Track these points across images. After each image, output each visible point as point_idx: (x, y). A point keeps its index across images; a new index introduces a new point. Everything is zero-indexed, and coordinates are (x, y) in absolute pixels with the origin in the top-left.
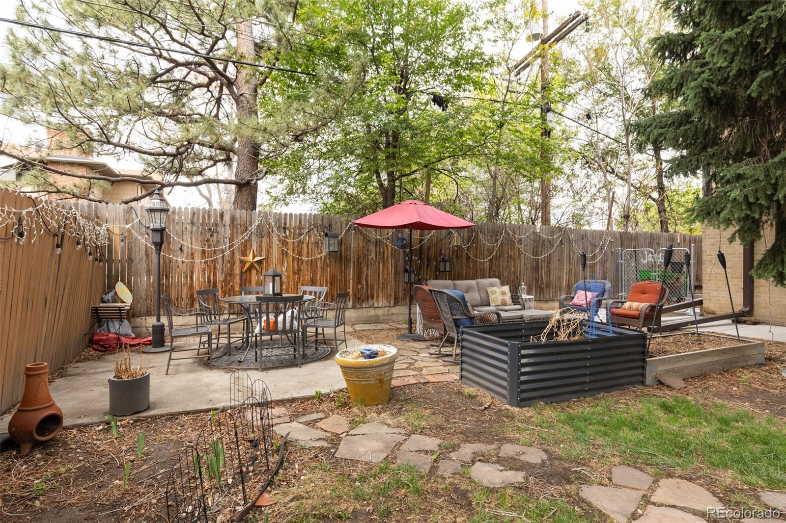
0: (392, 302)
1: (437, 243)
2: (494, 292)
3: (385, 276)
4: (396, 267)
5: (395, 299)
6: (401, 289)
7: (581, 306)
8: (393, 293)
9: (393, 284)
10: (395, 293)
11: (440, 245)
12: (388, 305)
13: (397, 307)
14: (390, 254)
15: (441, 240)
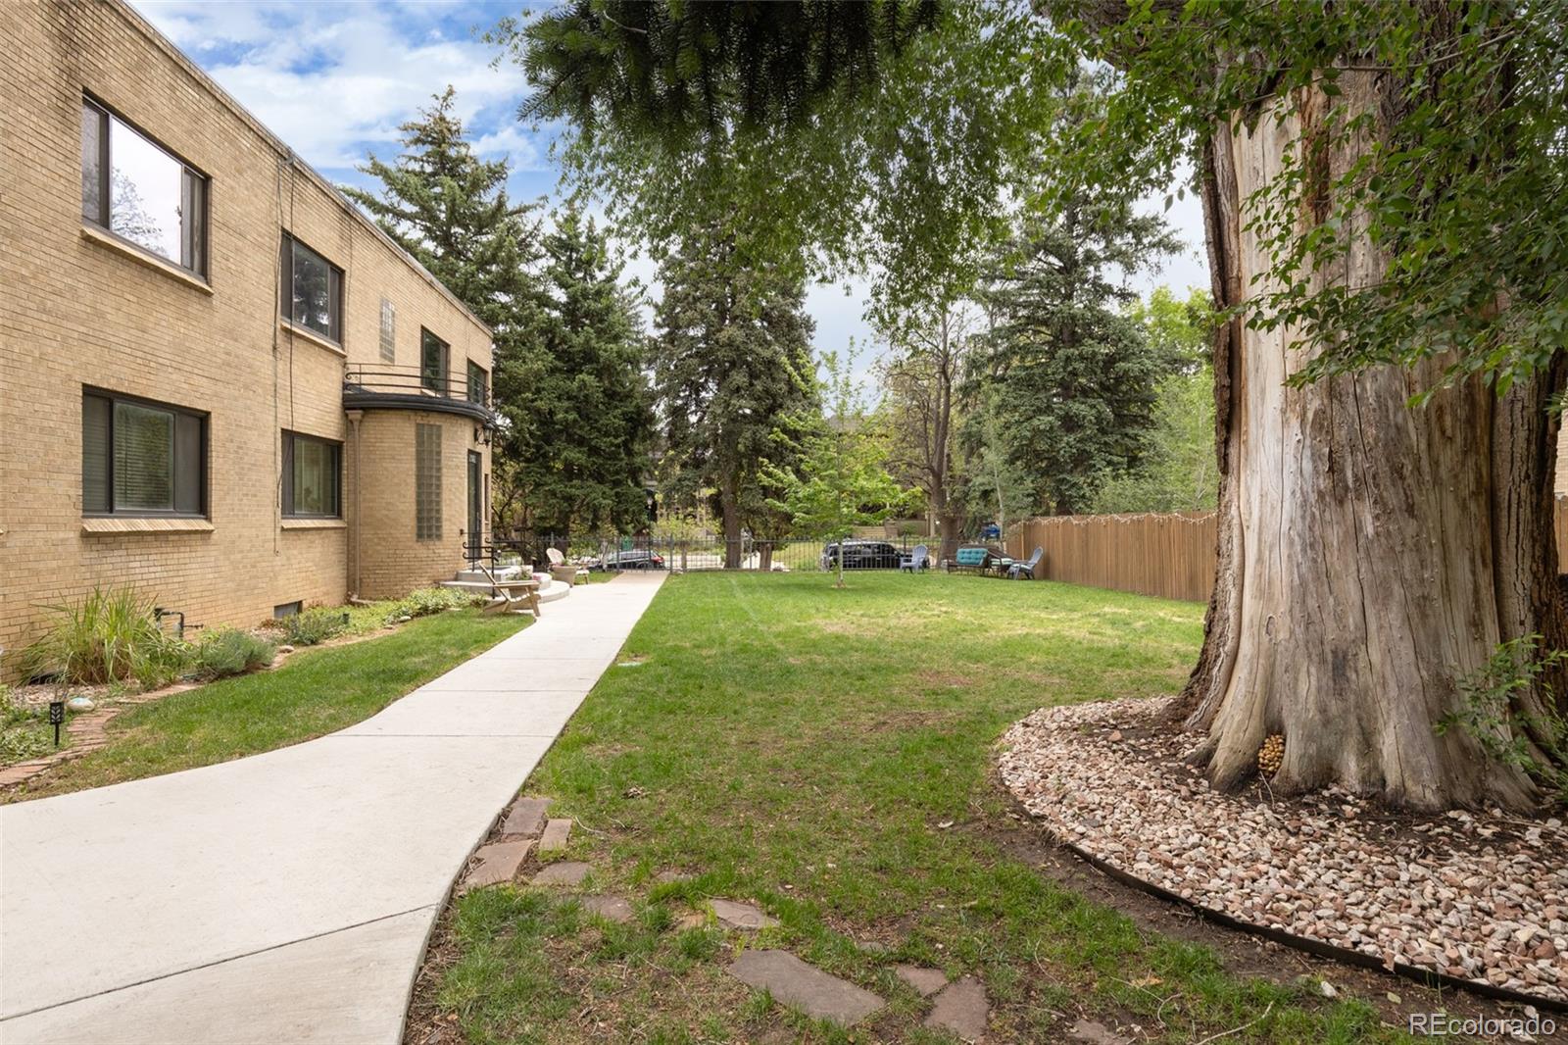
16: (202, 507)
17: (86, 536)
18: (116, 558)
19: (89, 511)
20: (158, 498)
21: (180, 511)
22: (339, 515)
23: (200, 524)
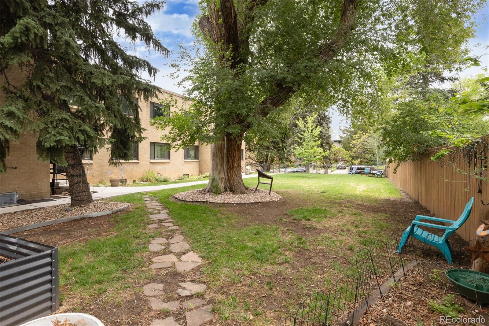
16: (169, 158)
17: (150, 162)
18: (155, 165)
19: (151, 159)
20: (162, 157)
21: (165, 159)
22: (198, 159)
23: (169, 161)
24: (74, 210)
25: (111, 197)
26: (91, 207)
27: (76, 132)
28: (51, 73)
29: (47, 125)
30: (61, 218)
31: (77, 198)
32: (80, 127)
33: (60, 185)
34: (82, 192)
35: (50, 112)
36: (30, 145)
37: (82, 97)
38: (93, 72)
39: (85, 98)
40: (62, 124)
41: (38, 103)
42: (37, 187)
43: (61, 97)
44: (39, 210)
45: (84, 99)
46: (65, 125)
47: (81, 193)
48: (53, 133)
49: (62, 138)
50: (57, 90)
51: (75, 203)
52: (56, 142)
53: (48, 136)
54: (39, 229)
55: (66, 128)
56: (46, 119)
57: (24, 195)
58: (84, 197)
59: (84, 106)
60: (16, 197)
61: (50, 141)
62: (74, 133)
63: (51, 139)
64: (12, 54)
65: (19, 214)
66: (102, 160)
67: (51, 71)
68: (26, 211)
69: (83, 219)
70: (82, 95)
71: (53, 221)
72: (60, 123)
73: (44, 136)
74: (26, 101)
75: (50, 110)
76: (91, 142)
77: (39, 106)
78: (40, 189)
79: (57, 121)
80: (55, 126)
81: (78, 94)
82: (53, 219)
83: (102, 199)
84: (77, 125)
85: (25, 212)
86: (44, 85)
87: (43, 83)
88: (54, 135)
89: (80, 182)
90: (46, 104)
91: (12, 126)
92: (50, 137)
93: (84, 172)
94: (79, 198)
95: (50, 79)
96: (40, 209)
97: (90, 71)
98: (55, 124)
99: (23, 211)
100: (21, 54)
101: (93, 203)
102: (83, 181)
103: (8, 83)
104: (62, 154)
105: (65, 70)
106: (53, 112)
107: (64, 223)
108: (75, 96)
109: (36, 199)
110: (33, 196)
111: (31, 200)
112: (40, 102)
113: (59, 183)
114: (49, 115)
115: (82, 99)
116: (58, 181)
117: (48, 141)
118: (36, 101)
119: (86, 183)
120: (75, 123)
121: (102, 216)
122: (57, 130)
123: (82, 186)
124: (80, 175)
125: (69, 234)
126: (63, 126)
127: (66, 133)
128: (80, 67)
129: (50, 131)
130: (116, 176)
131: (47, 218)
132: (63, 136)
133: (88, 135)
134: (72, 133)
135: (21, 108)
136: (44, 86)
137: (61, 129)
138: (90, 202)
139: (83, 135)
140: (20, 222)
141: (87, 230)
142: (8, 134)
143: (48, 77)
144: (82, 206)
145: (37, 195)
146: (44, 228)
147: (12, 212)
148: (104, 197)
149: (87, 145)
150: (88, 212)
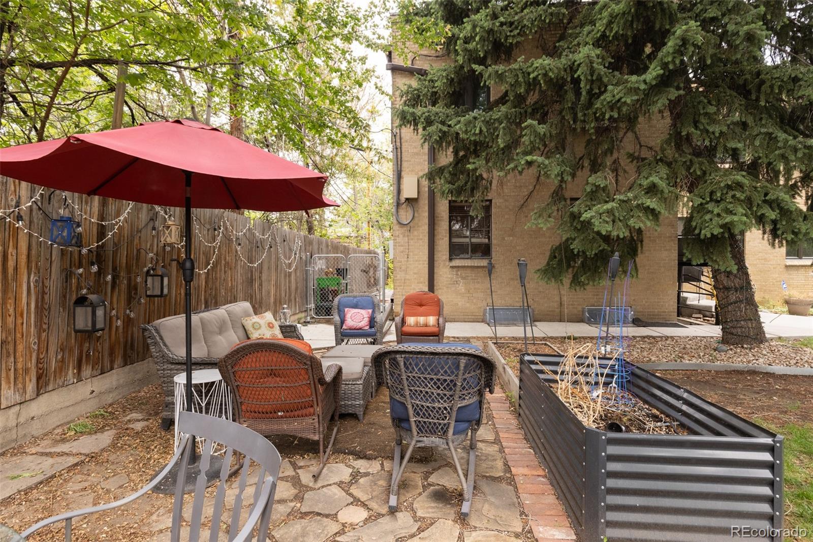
0: (31, 387)
1: (132, 236)
2: (256, 326)
3: (10, 320)
4: (42, 293)
5: (39, 378)
6: (53, 349)
7: (360, 329)
8: (32, 365)
9: (33, 339)
10: (38, 361)
11: (136, 241)
12: (18, 398)
13: (44, 399)
14: (23, 259)
15: (139, 231)
24: (730, 352)
25: (802, 337)
26: (764, 352)
27: (758, 205)
28: (710, 107)
29: (703, 199)
30: (709, 361)
31: (734, 331)
32: (766, 195)
33: (688, 302)
34: (745, 320)
35: (708, 175)
36: (650, 237)
37: (772, 134)
38: (801, 76)
39: (779, 135)
40: (731, 193)
41: (688, 163)
42: (658, 302)
43: (729, 145)
44: (666, 340)
45: (776, 137)
46: (738, 195)
47: (742, 323)
48: (716, 211)
49: (736, 218)
50: (721, 133)
51: (731, 338)
52: (722, 226)
53: (707, 217)
54: (676, 372)
55: (739, 199)
56: (702, 188)
57: (640, 312)
58: (749, 331)
59: (777, 152)
60: (631, 315)
61: (712, 226)
62: (755, 209)
63: (714, 222)
64: (656, 95)
65: (639, 341)
66: (765, 259)
67: (709, 102)
68: (648, 337)
69: (753, 372)
70: (771, 130)
71: (696, 365)
72: (727, 193)
73: (698, 218)
74: (669, 164)
75: (708, 172)
76: (787, 223)
77: (689, 168)
78: (662, 306)
79: (721, 189)
80: (719, 199)
81: (763, 130)
82: (694, 360)
83: (780, 338)
84: (759, 192)
85: (646, 339)
86: (700, 130)
87: (696, 128)
88: (719, 215)
89: (741, 301)
90: (701, 164)
91: (656, 207)
92: (711, 220)
93: (748, 282)
94: (739, 330)
95: (709, 118)
96: (667, 338)
97: (793, 76)
98: (719, 195)
99: (644, 337)
100: (668, 89)
101: (767, 344)
102: (746, 299)
103: (640, 143)
104: (726, 249)
105: (735, 94)
106: (713, 174)
107: (717, 372)
108: (757, 135)
109: (657, 321)
110: (653, 315)
111: (650, 321)
112: (691, 161)
113: (687, 298)
114: (706, 182)
115: (771, 139)
116: (685, 295)
117: (708, 227)
118: (685, 162)
119: (751, 303)
120: (756, 188)
121: (796, 376)
122: (722, 205)
123: (746, 309)
124: (742, 288)
125: (735, 396)
126: (733, 196)
127: (740, 210)
128: (768, 76)
129: (710, 209)
130: (801, 293)
131: (685, 356)
132: (735, 214)
133: (781, 209)
134: (750, 209)
135: (665, 176)
136: (699, 132)
137: (731, 203)
138: (761, 342)
139: (773, 210)
140: (645, 354)
141: (771, 398)
142: (648, 219)
143: (706, 114)
144: (745, 346)
145: (658, 315)
146: (684, 372)
147: (630, 335)
148: (781, 335)
149: (779, 229)
150: (761, 360)
